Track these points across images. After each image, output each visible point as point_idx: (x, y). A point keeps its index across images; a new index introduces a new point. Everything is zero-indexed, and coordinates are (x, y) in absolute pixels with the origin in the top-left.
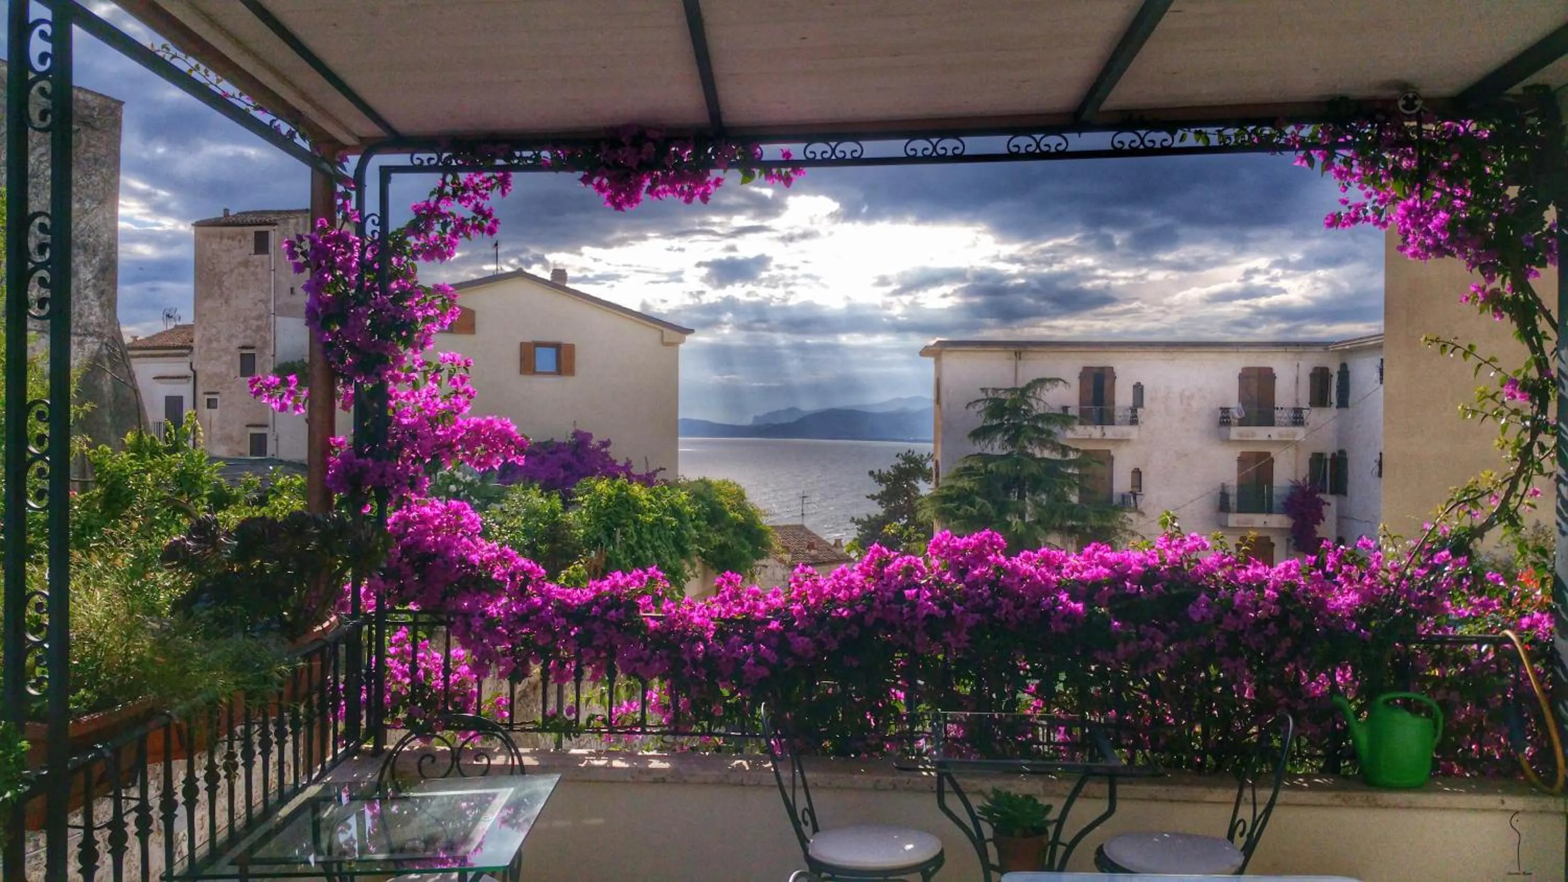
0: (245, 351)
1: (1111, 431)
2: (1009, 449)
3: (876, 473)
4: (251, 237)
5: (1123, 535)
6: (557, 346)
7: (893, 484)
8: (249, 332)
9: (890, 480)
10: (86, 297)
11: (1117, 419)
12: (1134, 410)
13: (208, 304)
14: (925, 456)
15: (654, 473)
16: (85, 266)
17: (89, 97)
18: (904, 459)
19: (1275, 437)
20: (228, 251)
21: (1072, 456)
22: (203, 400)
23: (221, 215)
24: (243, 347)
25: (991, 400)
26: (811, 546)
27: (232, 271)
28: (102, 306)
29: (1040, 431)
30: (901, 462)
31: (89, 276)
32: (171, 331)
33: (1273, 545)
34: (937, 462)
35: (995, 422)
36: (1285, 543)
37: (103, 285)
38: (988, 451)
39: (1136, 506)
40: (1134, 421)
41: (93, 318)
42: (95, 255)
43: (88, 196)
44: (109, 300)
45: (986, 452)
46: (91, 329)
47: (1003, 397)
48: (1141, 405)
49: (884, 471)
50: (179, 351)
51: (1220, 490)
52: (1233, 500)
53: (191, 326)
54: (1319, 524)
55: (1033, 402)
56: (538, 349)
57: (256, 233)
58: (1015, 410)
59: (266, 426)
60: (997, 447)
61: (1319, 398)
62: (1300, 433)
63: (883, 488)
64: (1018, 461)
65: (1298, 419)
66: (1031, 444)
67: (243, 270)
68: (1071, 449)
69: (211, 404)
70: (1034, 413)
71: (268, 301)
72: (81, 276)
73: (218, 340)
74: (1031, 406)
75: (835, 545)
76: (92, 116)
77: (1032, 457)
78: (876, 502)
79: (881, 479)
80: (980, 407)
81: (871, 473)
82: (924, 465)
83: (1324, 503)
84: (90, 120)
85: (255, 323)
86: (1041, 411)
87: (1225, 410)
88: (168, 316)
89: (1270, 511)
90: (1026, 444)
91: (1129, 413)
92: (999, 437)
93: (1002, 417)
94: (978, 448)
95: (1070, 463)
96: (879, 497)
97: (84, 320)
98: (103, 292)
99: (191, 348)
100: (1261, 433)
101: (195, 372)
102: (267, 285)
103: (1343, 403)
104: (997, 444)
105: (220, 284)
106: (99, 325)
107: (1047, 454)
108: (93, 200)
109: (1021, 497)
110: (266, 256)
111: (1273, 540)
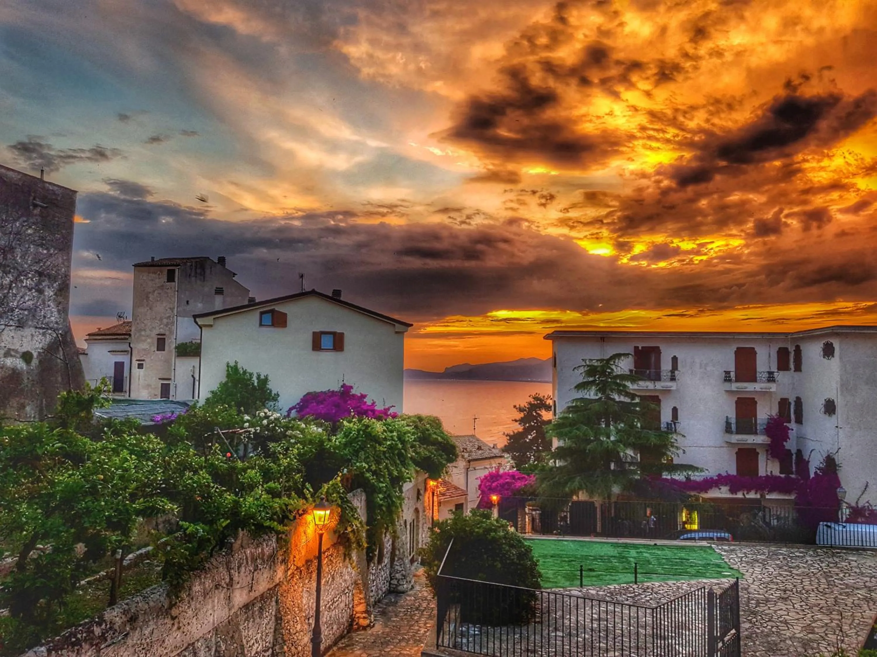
0: (159, 337)
1: (659, 385)
2: (600, 395)
3: (518, 406)
4: (165, 273)
5: (671, 449)
6: (334, 334)
7: (528, 413)
8: (162, 326)
9: (525, 410)
10: (49, 306)
11: (663, 378)
12: (673, 371)
13: (142, 310)
14: (546, 397)
15: (388, 409)
16: (49, 288)
17: (56, 188)
18: (534, 398)
19: (758, 389)
20: (152, 280)
21: (637, 400)
22: (135, 364)
23: (150, 260)
24: (158, 335)
25: (588, 366)
26: (479, 448)
27: (154, 291)
28: (59, 311)
29: (619, 385)
30: (532, 400)
31: (52, 293)
32: (121, 325)
33: (758, 453)
34: (555, 401)
35: (591, 379)
36: (765, 453)
37: (60, 299)
38: (587, 397)
39: (676, 430)
40: (673, 379)
41: (53, 318)
42: (56, 282)
43: (52, 246)
44: (64, 308)
45: (586, 397)
46: (51, 325)
47: (596, 364)
48: (677, 369)
49: (522, 406)
50: (123, 337)
51: (725, 420)
52: (734, 427)
53: (131, 322)
54: (786, 442)
55: (613, 367)
56: (322, 336)
57: (168, 270)
58: (603, 373)
59: (170, 379)
60: (592, 394)
61: (783, 366)
62: (773, 387)
63: (522, 415)
64: (606, 403)
65: (771, 378)
66: (612, 392)
67: (160, 291)
68: (636, 395)
69: (140, 366)
70: (614, 374)
71: (174, 308)
72: (46, 294)
73: (145, 330)
74: (612, 370)
75: (494, 447)
76: (57, 200)
77: (613, 400)
78: (517, 423)
79: (521, 410)
80: (582, 370)
81: (515, 407)
82: (545, 402)
83: (789, 429)
84: (56, 202)
85: (165, 321)
86: (619, 373)
87: (727, 373)
88: (119, 316)
89: (755, 433)
90: (610, 393)
91: (670, 374)
92: (593, 388)
93: (595, 376)
94: (580, 395)
95: (636, 404)
96: (519, 420)
97: (47, 320)
98: (60, 303)
99: (130, 335)
100: (750, 387)
101: (131, 348)
102: (173, 299)
103: (798, 368)
104: (592, 393)
105: (147, 298)
106: (57, 323)
107: (622, 399)
108: (55, 249)
109: (608, 425)
110: (173, 283)
111: (758, 450)
